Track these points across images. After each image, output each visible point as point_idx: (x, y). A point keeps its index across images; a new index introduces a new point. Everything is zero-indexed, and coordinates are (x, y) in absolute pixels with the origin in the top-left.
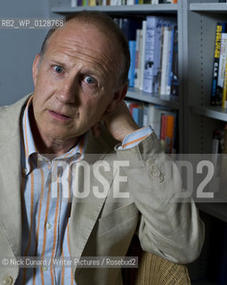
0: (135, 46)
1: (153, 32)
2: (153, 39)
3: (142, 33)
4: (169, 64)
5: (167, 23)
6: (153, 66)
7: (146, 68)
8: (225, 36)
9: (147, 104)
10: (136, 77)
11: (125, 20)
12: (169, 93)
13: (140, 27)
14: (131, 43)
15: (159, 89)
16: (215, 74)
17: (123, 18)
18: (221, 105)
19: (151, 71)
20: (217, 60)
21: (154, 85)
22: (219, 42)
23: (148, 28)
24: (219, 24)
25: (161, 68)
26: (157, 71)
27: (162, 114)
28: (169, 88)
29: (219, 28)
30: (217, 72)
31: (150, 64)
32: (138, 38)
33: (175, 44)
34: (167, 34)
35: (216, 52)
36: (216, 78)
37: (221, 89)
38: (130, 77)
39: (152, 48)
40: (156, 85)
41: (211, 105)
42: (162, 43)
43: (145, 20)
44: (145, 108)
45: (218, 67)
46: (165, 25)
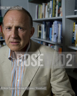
0: (51, 29)
1: (56, 25)
2: (56, 27)
3: (53, 26)
4: (61, 34)
5: (60, 22)
6: (56, 34)
7: (54, 35)
8: (76, 25)
9: (54, 45)
10: (52, 37)
11: (49, 22)
12: (60, 42)
13: (53, 24)
14: (50, 28)
15: (58, 41)
16: (73, 36)
17: (48, 22)
18: (75, 45)
19: (55, 35)
20: (74, 32)
21: (56, 39)
22: (75, 27)
23: (55, 24)
24: (74, 22)
25: (58, 35)
26: (57, 36)
27: (59, 48)
28: (60, 40)
29: (75, 23)
30: (74, 36)
31: (55, 34)
32: (52, 27)
33: (62, 28)
34: (60, 25)
35: (74, 30)
36: (74, 38)
37: (75, 41)
38: (50, 37)
39: (56, 29)
40: (57, 40)
41: (72, 45)
42: (59, 28)
43: (54, 22)
44: (54, 46)
45: (74, 34)
46: (59, 23)
